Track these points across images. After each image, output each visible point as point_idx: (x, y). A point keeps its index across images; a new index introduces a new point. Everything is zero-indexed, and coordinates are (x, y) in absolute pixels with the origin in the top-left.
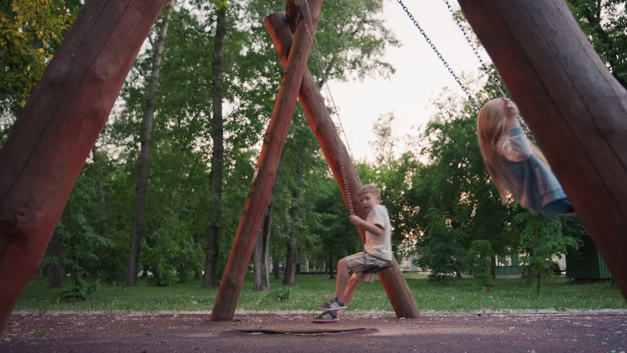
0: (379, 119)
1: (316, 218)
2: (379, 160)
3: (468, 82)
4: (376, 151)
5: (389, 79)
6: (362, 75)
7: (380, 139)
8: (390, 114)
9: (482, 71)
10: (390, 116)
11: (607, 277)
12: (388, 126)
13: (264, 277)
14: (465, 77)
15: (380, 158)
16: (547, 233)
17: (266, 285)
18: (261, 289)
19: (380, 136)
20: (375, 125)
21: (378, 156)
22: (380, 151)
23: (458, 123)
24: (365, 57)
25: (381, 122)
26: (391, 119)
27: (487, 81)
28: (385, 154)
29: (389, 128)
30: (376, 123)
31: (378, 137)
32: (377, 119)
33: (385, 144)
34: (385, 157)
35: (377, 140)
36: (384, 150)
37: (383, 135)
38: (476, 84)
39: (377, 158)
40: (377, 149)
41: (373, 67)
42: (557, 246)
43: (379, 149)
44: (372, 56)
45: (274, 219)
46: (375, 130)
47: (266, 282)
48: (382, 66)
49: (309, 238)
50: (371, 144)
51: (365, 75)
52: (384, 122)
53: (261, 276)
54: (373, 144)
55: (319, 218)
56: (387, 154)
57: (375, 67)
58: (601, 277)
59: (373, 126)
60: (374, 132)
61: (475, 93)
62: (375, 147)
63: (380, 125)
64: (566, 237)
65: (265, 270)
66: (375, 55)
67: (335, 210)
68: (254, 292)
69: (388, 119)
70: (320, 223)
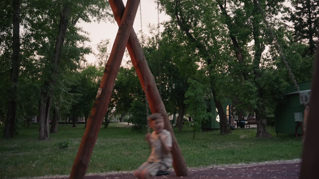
0: (101, 43)
1: (70, 96)
2: (100, 64)
3: (152, 29)
4: (99, 59)
5: (114, 23)
6: (99, 19)
7: (100, 53)
8: (107, 41)
9: (162, 25)
10: (107, 42)
11: (214, 128)
12: (105, 47)
13: (46, 132)
14: (151, 26)
15: (100, 63)
16: (200, 110)
17: (47, 136)
18: (44, 139)
19: (101, 52)
20: (98, 46)
21: (99, 62)
22: (101, 60)
23: (145, 49)
24: (101, 9)
25: (102, 44)
26: (108, 43)
27: (164, 30)
28: (103, 61)
29: (106, 48)
30: (99, 44)
31: (100, 52)
32: (100, 43)
33: (104, 56)
34: (103, 63)
35: (99, 53)
36: (103, 59)
37: (103, 51)
38: (155, 30)
39: (99, 63)
40: (99, 58)
41: (105, 16)
42: (205, 117)
43: (100, 59)
44: (105, 10)
45: (53, 99)
46: (98, 48)
47: (47, 134)
48: (110, 16)
49: (66, 106)
50: (96, 55)
51: (101, 19)
52: (103, 44)
53: (44, 131)
54: (97, 56)
55: (72, 96)
56: (104, 61)
57: (107, 16)
58: (212, 128)
59: (97, 46)
60: (98, 49)
61: (155, 35)
62: (98, 57)
63: (101, 46)
64: (208, 113)
65: (47, 128)
66: (107, 10)
67: (78, 91)
68: (40, 140)
69: (106, 43)
70: (73, 98)
